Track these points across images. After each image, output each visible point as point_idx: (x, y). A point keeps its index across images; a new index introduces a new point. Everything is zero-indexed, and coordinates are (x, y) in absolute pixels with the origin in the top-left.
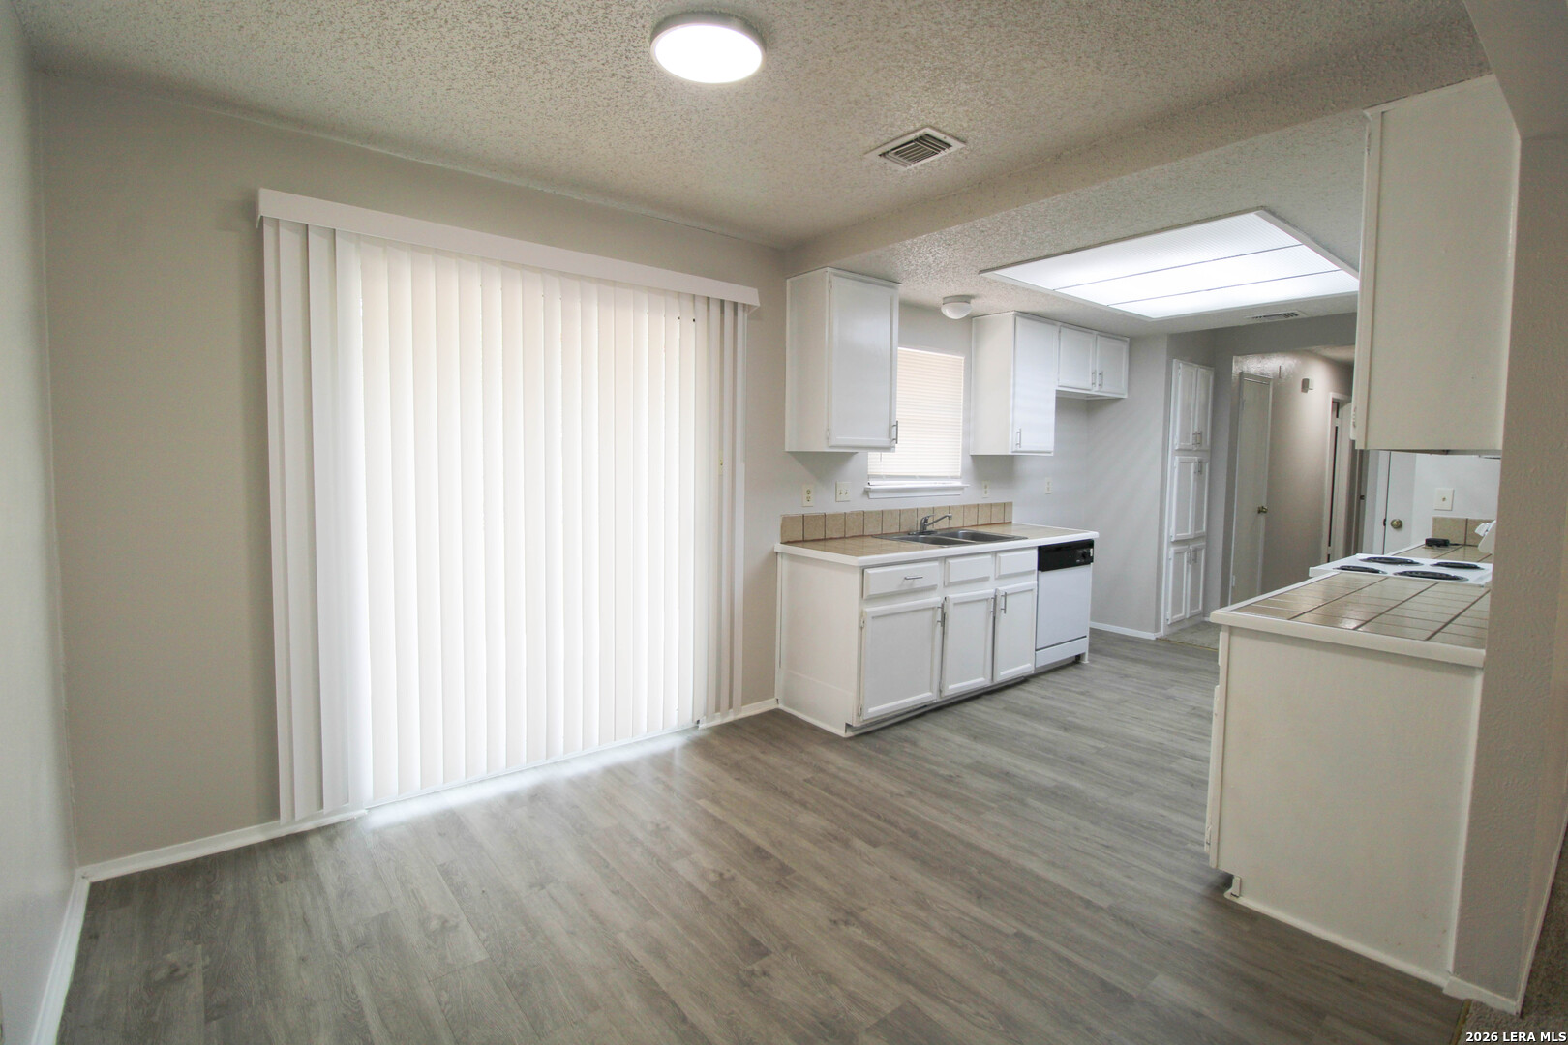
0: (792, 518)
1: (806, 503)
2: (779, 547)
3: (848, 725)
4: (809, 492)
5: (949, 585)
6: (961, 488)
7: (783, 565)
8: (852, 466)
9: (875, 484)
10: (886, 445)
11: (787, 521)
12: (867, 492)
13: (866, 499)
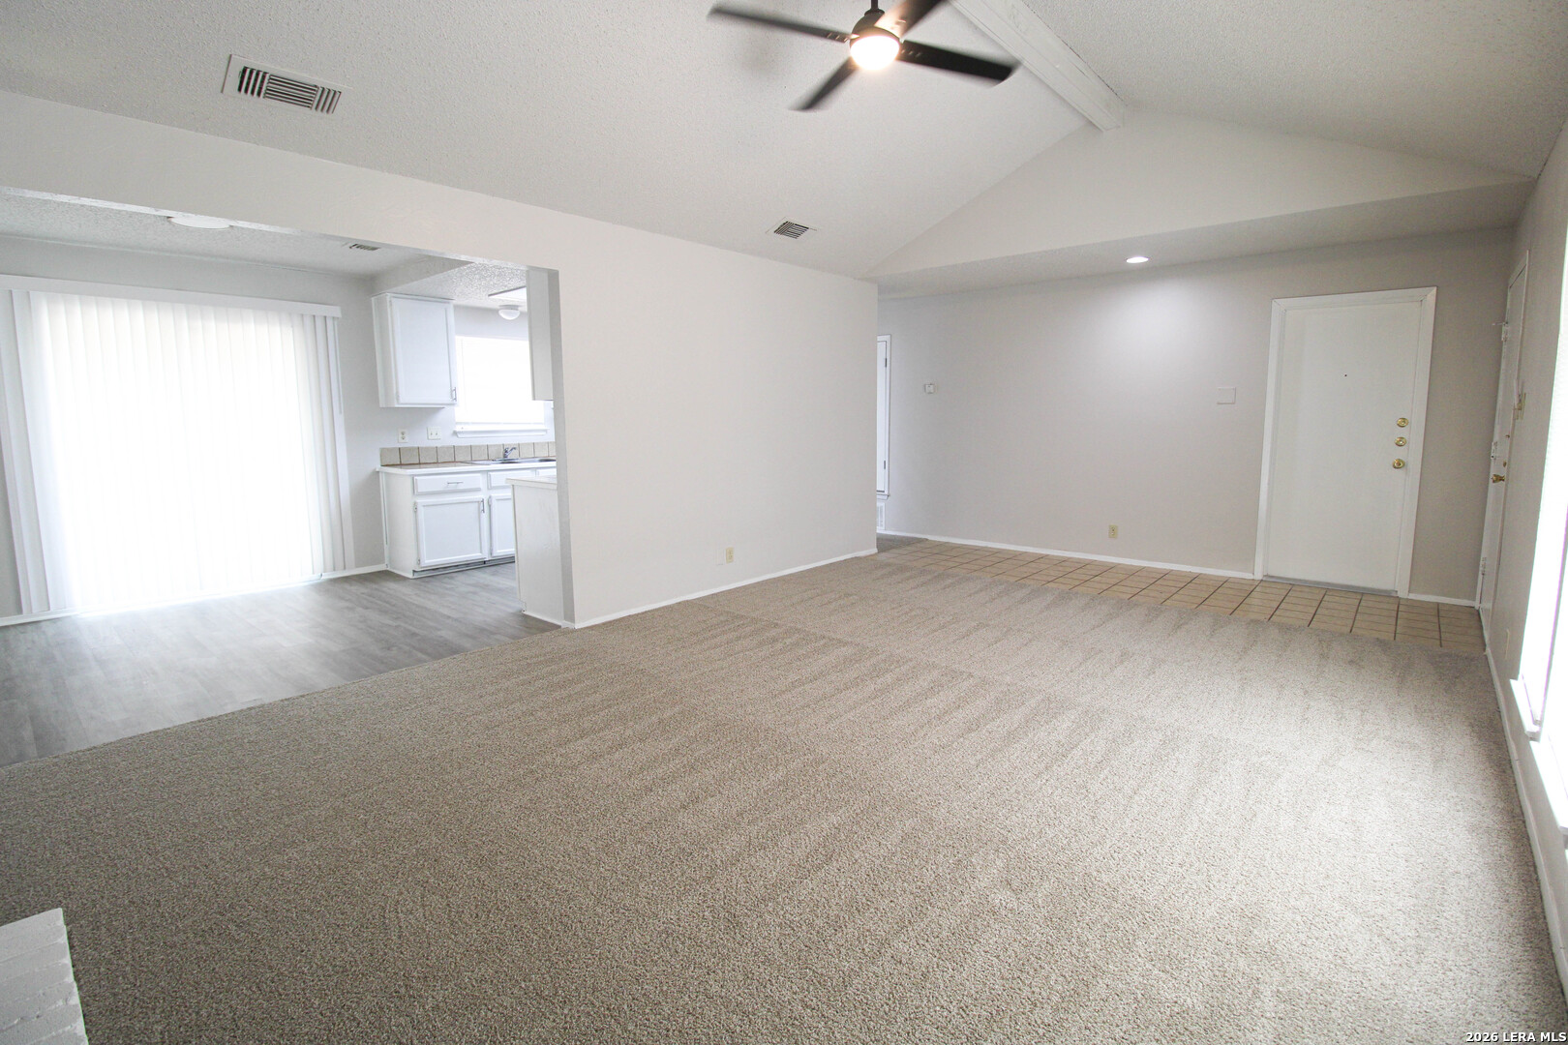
0: (390, 450)
1: (401, 440)
2: (378, 467)
3: (414, 571)
4: (403, 434)
5: (490, 488)
6: (546, 431)
7: (383, 479)
8: (441, 416)
9: (458, 428)
10: (449, 402)
11: (384, 452)
12: (455, 433)
13: (455, 437)
